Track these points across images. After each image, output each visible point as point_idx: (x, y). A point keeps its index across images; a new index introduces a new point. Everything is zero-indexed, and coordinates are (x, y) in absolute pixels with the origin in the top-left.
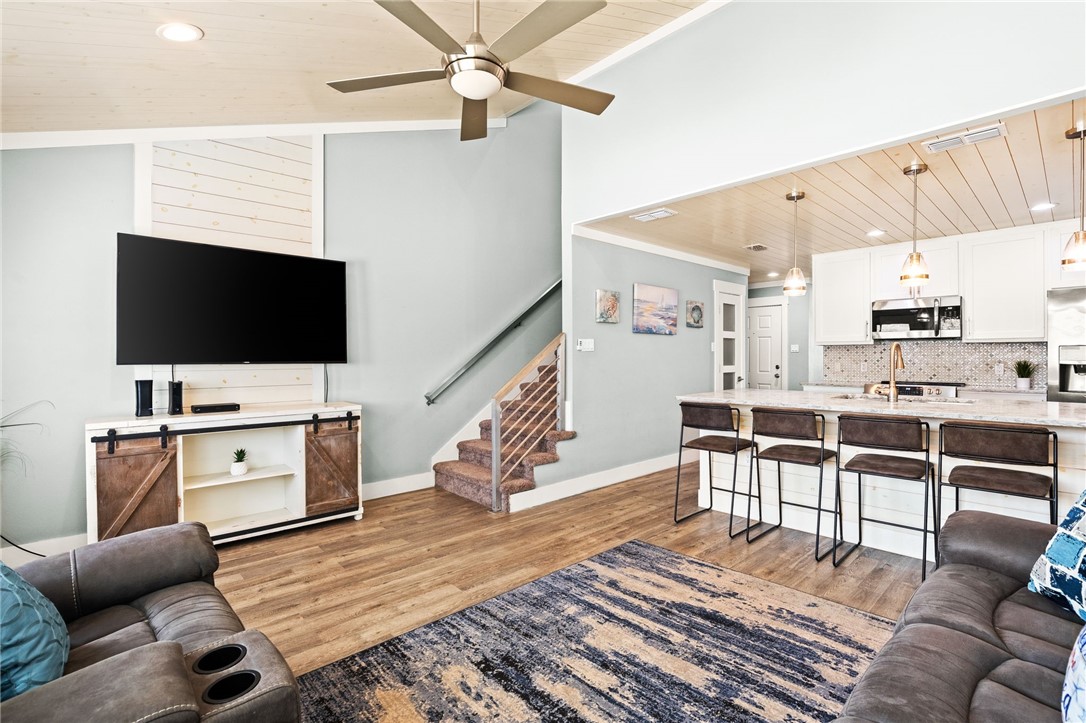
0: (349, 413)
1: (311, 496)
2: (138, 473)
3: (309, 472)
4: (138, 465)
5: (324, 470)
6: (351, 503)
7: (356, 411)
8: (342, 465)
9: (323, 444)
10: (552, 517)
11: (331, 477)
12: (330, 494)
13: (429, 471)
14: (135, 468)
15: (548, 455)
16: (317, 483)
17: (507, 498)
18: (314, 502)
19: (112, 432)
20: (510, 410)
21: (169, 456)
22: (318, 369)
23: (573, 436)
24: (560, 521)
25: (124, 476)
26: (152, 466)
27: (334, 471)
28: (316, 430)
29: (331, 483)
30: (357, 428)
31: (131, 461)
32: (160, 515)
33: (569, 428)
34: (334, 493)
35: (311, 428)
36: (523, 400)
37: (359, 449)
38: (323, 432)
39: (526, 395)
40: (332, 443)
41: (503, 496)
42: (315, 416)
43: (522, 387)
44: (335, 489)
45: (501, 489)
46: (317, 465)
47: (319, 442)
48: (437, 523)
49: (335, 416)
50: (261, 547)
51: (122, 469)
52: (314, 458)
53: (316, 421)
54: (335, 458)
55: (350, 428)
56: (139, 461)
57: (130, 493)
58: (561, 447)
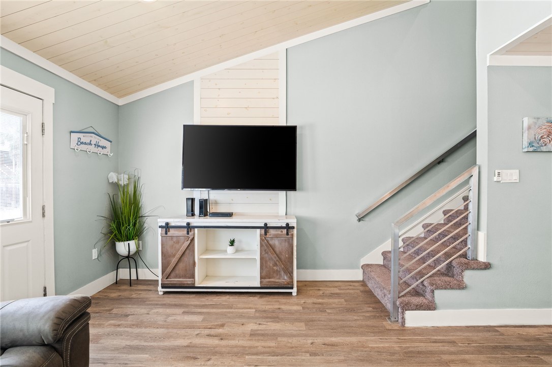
0: (287, 224)
1: (262, 274)
2: (177, 246)
3: (262, 259)
4: (178, 242)
5: (271, 259)
6: (288, 284)
7: (293, 222)
8: (283, 258)
9: (271, 242)
10: (446, 348)
11: (275, 265)
12: (275, 275)
13: (358, 268)
14: (176, 243)
15: (454, 282)
16: (266, 267)
17: (403, 313)
18: (265, 278)
19: (167, 224)
20: (430, 232)
21: (190, 239)
22: (282, 194)
23: (487, 266)
24: (453, 357)
25: (172, 246)
26: (183, 243)
27: (277, 261)
28: (266, 234)
29: (275, 268)
30: (292, 235)
31: (175, 239)
32: (186, 270)
33: (482, 258)
34: (277, 275)
35: (263, 231)
36: (445, 224)
37: (295, 249)
38: (270, 235)
39: (449, 220)
40: (276, 243)
41: (400, 310)
42: (266, 224)
43: (445, 213)
44: (278, 272)
45: (398, 303)
46: (266, 255)
47: (268, 241)
48: (339, 317)
49: (279, 225)
50: (232, 299)
51: (171, 243)
52: (265, 251)
53: (266, 228)
54: (278, 252)
55: (287, 234)
56: (177, 240)
57: (174, 256)
58: (469, 276)
